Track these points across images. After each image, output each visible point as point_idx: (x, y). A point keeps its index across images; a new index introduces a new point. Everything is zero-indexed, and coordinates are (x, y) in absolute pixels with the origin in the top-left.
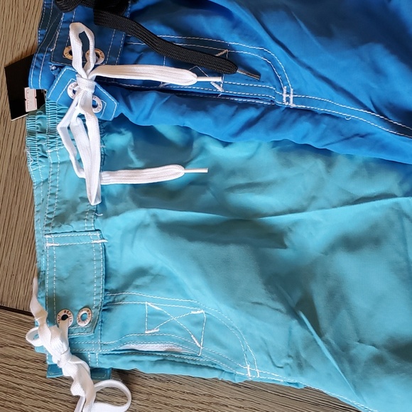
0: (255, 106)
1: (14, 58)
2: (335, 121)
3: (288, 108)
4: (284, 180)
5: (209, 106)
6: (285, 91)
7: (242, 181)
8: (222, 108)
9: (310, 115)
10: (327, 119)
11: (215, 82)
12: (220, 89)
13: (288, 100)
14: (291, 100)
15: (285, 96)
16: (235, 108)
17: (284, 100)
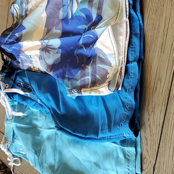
0: (35, 101)
5: (26, 100)
8: (29, 101)
11: (28, 94)
12: (29, 96)
14: (39, 101)
16: (31, 101)
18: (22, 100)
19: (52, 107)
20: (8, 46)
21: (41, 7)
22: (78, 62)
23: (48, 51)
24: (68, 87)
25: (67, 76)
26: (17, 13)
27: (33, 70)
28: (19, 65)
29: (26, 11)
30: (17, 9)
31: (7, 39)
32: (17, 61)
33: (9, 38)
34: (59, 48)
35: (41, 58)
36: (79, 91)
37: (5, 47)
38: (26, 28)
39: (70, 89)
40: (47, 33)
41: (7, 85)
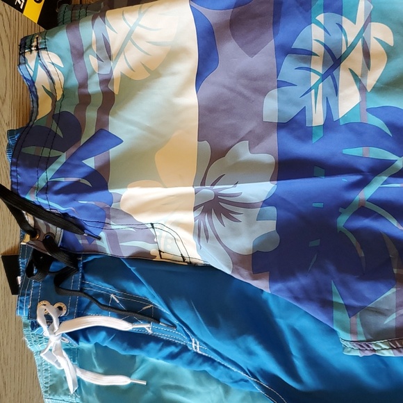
0: (175, 344)
1: (7, 249)
2: (227, 370)
3: (197, 353)
4: (199, 393)
5: (142, 344)
6: (193, 341)
7: (172, 383)
8: (152, 345)
9: (210, 363)
10: (222, 367)
11: (147, 328)
12: (150, 331)
13: (196, 348)
14: (198, 348)
15: (194, 345)
16: (160, 345)
17: (194, 347)
18: (125, 345)
19: (262, 369)
20: (61, 197)
21: (173, 74)
22: (363, 255)
23: (228, 214)
24: (352, 332)
25: (337, 299)
26: (51, 79)
27: (158, 259)
28: (96, 245)
29: (106, 81)
30: (51, 68)
31: (47, 175)
32: (89, 235)
33: (60, 173)
34: (266, 203)
35: (203, 234)
36: (396, 345)
37: (47, 199)
38: (122, 141)
39: (364, 339)
40: (212, 160)
41: (60, 308)
